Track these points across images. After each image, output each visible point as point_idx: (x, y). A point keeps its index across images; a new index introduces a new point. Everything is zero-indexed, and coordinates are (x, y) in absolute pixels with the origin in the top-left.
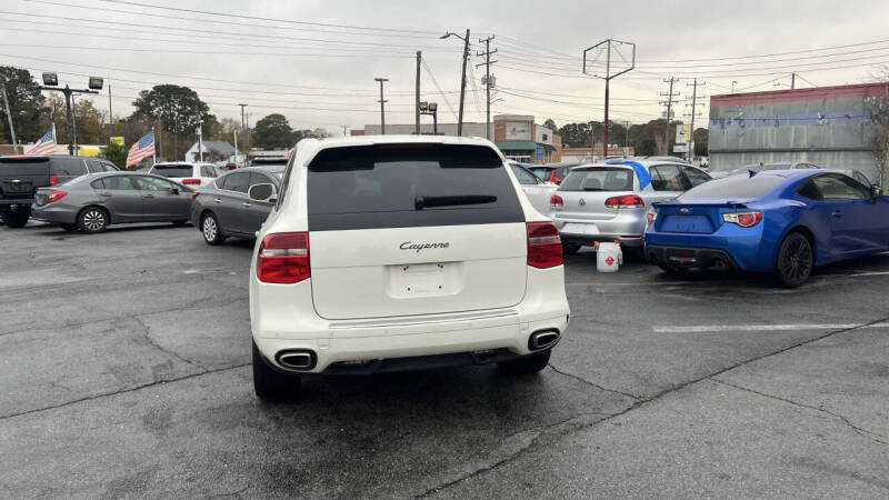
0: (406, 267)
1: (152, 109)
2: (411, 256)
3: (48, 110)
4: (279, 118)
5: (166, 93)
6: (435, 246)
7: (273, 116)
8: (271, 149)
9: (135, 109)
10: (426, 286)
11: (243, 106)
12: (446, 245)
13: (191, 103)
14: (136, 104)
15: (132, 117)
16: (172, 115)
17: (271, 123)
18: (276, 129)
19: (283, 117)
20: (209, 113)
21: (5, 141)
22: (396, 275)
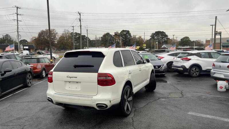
0: (70, 82)
1: (154, 37)
2: (69, 79)
3: (132, 39)
4: (187, 38)
5: (158, 33)
6: (74, 77)
7: (185, 37)
8: (184, 46)
9: (151, 37)
10: (73, 87)
11: (174, 35)
12: (76, 77)
13: (164, 35)
14: (151, 36)
15: (150, 39)
16: (159, 38)
17: (185, 39)
18: (186, 41)
19: (188, 37)
20: (168, 37)
21: (124, 46)
22: (68, 84)
